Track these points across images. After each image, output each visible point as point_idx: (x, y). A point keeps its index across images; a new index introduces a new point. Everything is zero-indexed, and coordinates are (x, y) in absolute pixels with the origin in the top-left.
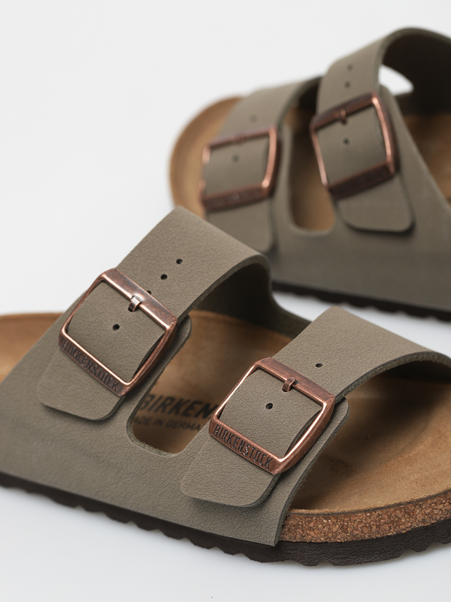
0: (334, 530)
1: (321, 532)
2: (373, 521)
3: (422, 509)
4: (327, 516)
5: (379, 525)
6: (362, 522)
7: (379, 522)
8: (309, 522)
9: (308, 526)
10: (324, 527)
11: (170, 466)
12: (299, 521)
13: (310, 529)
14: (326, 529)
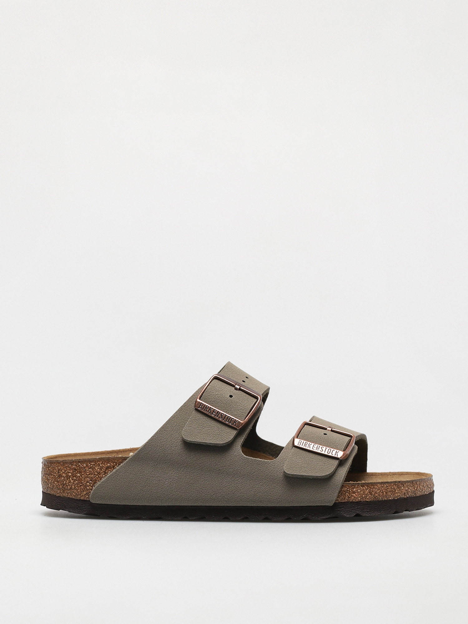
0: (366, 493)
1: (359, 494)
2: (384, 489)
3: (404, 487)
4: (363, 485)
5: (387, 492)
6: (379, 489)
7: (387, 490)
8: (353, 489)
9: (352, 491)
10: (361, 491)
11: (271, 465)
12: (348, 489)
13: (354, 492)
14: (362, 492)
